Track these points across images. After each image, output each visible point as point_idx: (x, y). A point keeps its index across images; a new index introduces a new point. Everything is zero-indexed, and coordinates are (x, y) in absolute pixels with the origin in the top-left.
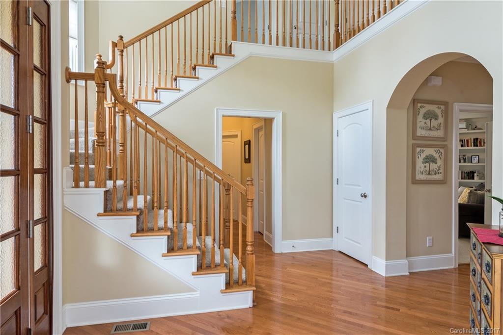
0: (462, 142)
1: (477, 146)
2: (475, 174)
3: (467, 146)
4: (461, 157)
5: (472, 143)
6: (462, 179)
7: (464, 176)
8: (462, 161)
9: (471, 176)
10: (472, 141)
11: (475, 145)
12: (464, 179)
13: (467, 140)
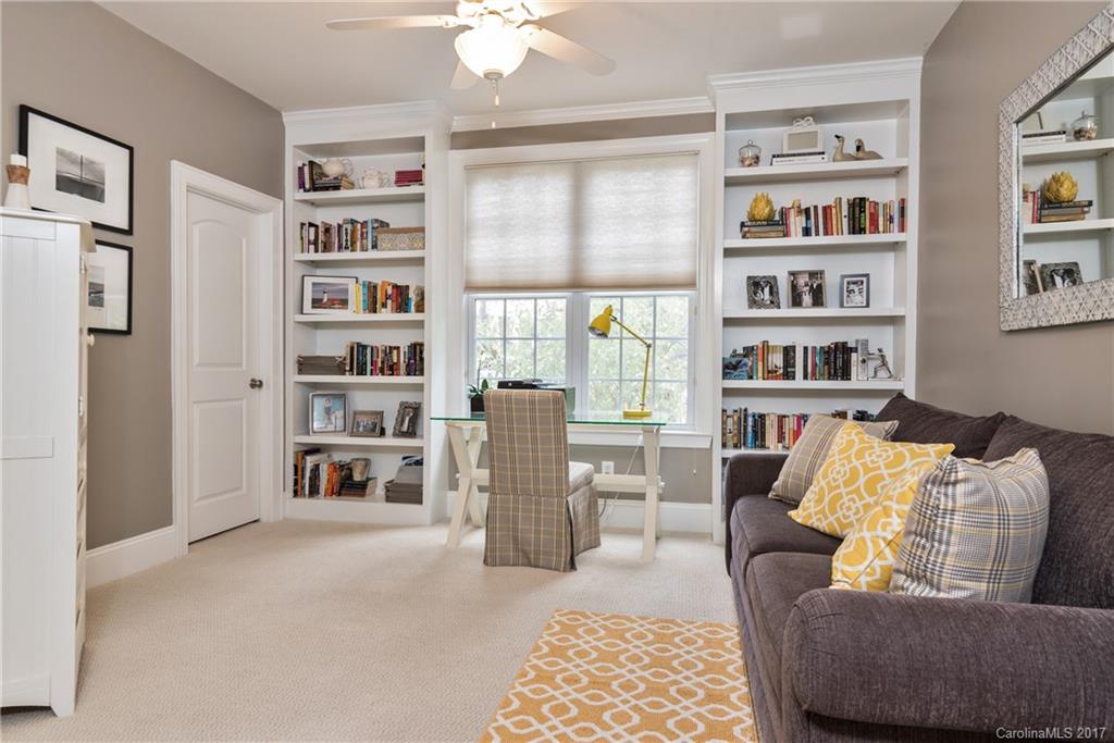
0: (808, 218)
1: (862, 231)
2: (854, 355)
3: (826, 233)
4: (802, 281)
5: (845, 221)
6: (805, 377)
7: (815, 365)
8: (807, 299)
9: (840, 363)
10: (845, 212)
11: (856, 229)
12: (814, 377)
13: (825, 208)
